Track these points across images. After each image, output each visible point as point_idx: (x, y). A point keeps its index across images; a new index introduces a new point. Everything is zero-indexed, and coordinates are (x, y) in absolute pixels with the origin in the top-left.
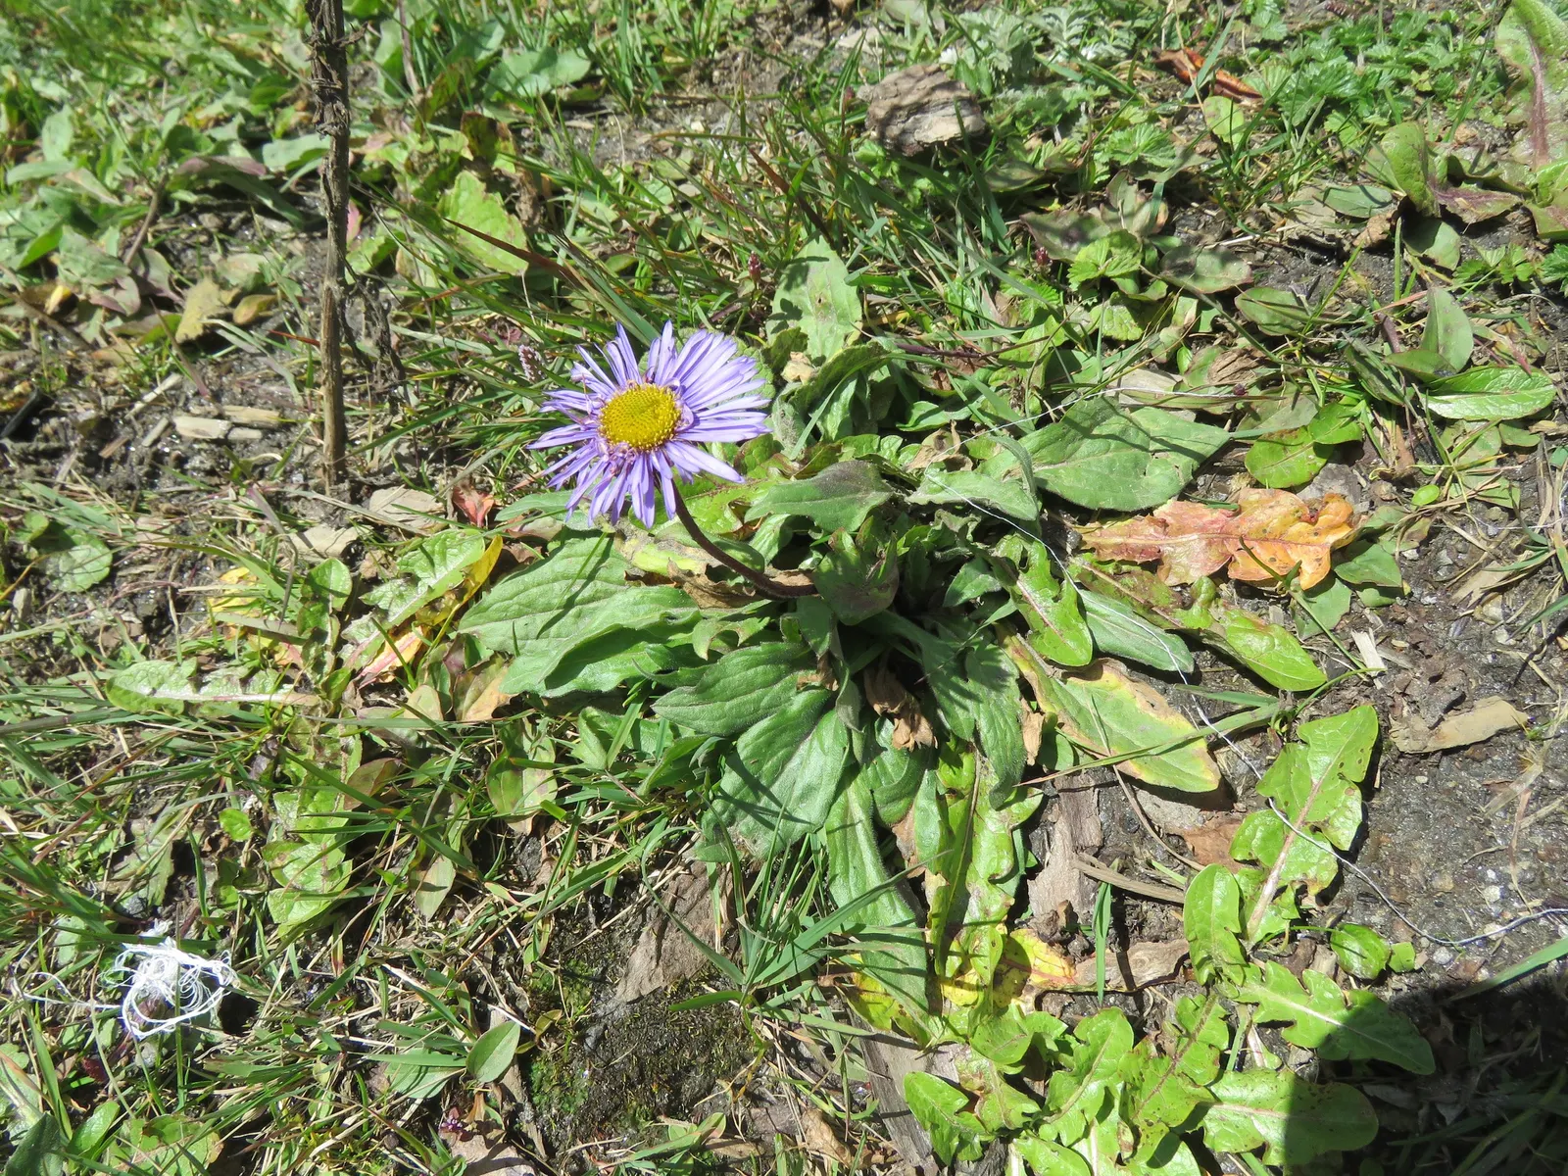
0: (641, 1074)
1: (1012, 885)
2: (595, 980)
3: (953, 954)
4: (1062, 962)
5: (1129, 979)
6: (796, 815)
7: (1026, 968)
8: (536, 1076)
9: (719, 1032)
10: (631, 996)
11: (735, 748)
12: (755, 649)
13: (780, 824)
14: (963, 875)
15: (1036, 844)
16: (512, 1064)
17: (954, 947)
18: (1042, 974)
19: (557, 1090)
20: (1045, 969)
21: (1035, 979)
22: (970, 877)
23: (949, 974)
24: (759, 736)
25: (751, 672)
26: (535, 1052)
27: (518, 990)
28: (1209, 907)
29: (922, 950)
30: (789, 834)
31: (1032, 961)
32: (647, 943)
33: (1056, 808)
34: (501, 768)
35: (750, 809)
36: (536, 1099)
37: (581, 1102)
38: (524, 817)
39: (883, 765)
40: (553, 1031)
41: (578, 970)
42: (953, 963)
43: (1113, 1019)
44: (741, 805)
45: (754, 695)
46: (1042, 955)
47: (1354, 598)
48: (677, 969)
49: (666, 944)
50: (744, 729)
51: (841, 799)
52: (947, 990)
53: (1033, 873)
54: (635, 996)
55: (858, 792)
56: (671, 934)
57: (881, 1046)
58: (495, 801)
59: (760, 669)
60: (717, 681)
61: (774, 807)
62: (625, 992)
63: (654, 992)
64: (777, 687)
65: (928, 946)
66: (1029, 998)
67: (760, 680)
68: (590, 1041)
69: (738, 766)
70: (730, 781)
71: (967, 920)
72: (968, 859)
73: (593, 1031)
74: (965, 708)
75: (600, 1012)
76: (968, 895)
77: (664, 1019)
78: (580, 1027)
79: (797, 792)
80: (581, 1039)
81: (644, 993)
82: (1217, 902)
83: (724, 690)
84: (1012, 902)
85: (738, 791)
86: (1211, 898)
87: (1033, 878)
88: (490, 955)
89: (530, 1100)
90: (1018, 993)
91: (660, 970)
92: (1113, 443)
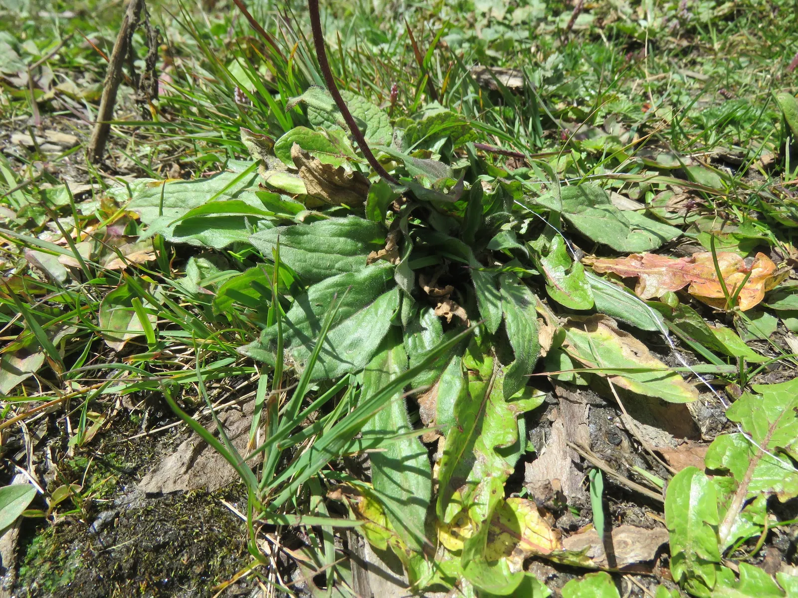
0: (134, 568)
1: (513, 459)
2: (124, 473)
3: (454, 501)
4: (551, 535)
5: (611, 558)
6: (341, 357)
7: (517, 535)
8: (32, 549)
9: (222, 544)
10: (152, 488)
11: (306, 292)
12: (342, 220)
13: (327, 359)
14: (472, 442)
15: (534, 439)
16: (13, 526)
17: (456, 496)
18: (530, 543)
19: (47, 566)
20: (535, 539)
21: (522, 545)
22: (477, 445)
23: (448, 519)
24: (328, 288)
25: (335, 239)
26: (42, 523)
27: (52, 466)
28: (686, 505)
29: (429, 482)
30: (333, 369)
31: (523, 529)
32: (185, 451)
33: (554, 411)
34: (117, 301)
35: (306, 341)
36: (23, 570)
37: (64, 582)
38: (121, 341)
39: (421, 341)
40: (66, 505)
41: (114, 462)
42: (453, 510)
43: (598, 587)
44: (298, 333)
45: (333, 256)
46: (532, 525)
47: (780, 324)
48: (203, 481)
49: (200, 459)
50: (318, 279)
51: (383, 354)
52: (443, 536)
53: (530, 457)
54: (155, 490)
55: (397, 355)
56: (208, 452)
57: (371, 575)
58: (102, 322)
59: (342, 239)
60: (307, 233)
61: (326, 346)
62: (147, 484)
63: (174, 493)
64: (351, 259)
65: (434, 482)
66: (519, 560)
67: (338, 247)
68: (96, 524)
69: (305, 304)
70: (296, 313)
71: (470, 478)
72: (478, 432)
73: (104, 515)
74: (496, 306)
75: (118, 501)
76: (474, 459)
77: (174, 518)
78: (93, 509)
79: (347, 342)
80: (90, 521)
81: (165, 491)
82: (693, 503)
83: (309, 241)
84: (512, 471)
85: (300, 322)
86: (688, 497)
87: (530, 461)
88: (42, 434)
89: (17, 568)
90: (508, 553)
91: (187, 477)
92: (608, 214)
